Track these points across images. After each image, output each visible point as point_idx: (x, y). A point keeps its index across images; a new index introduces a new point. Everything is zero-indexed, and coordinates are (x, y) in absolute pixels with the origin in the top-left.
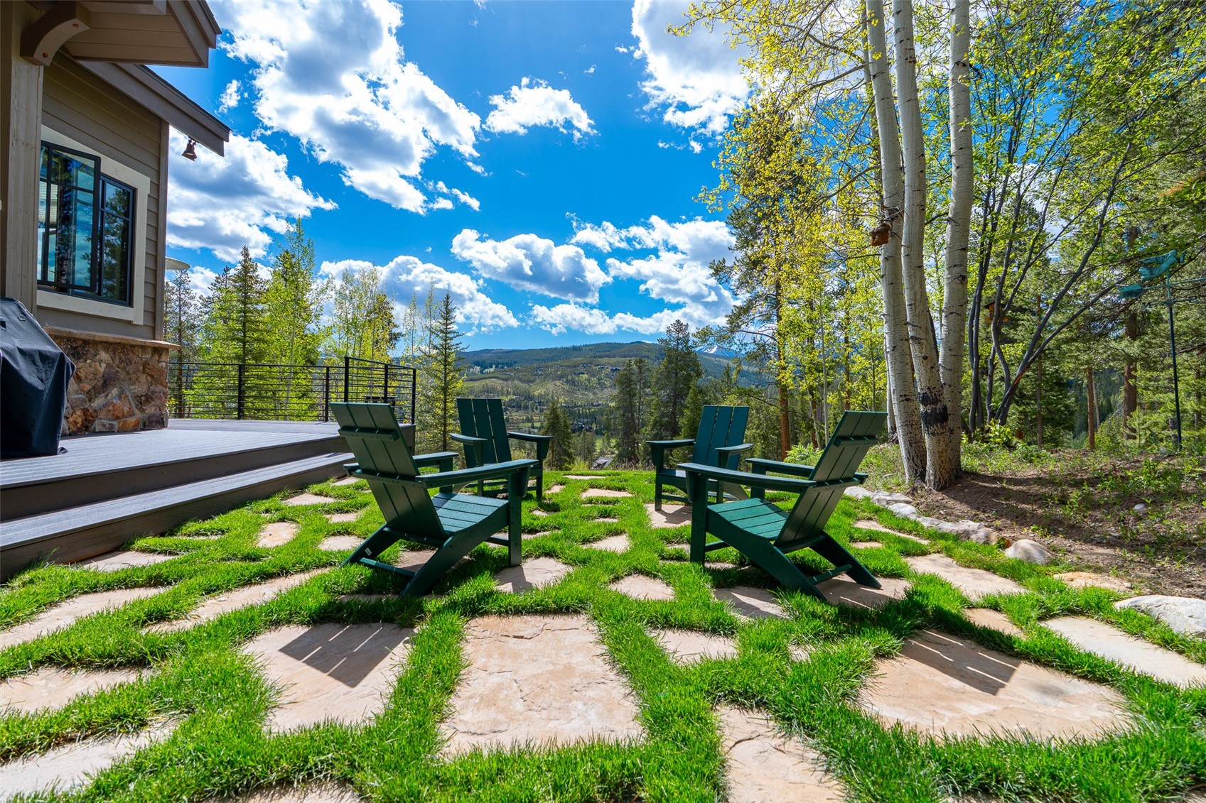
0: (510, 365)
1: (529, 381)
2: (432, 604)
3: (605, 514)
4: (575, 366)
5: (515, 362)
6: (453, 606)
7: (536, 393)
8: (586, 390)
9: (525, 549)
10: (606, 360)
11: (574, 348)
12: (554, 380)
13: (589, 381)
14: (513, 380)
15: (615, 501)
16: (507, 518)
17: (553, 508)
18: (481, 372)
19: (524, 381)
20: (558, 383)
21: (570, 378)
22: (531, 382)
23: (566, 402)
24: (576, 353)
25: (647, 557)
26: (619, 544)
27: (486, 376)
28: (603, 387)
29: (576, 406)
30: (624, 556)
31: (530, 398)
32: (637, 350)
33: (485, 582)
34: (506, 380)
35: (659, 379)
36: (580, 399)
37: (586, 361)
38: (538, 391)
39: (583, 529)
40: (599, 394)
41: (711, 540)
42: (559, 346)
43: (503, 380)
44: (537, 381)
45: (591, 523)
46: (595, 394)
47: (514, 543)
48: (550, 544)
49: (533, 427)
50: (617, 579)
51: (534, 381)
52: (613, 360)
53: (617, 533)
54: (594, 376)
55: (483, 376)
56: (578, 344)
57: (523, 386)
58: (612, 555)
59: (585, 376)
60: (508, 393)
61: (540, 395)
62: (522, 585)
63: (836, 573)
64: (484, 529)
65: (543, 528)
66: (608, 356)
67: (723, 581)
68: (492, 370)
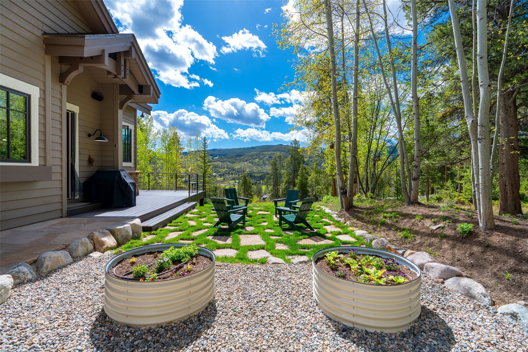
0: (224, 155)
1: (233, 163)
2: (232, 233)
3: (263, 218)
4: (253, 156)
5: (227, 154)
6: (236, 233)
7: (236, 168)
8: (258, 166)
9: (246, 225)
10: (266, 153)
11: (253, 148)
12: (244, 162)
13: (259, 162)
14: (226, 162)
15: (266, 215)
16: (243, 218)
17: (250, 216)
18: (212, 159)
19: (231, 163)
20: (246, 163)
21: (251, 161)
22: (234, 163)
23: (249, 171)
24: (253, 150)
25: (270, 226)
26: (265, 224)
27: (215, 160)
28: (265, 164)
29: (253, 173)
30: (266, 226)
31: (233, 170)
32: (280, 148)
33: (240, 230)
34: (223, 162)
35: (288, 164)
36: (255, 170)
37: (257, 153)
38: (237, 166)
39: (258, 221)
40: (264, 167)
41: (283, 222)
42: (246, 147)
43: (222, 162)
44: (237, 162)
45: (259, 220)
46: (261, 167)
47: (244, 224)
48: (251, 224)
49: (235, 182)
50: (264, 230)
51: (235, 162)
52: (269, 153)
53: (265, 222)
54: (261, 160)
55: (213, 160)
56: (254, 146)
57: (231, 165)
58: (264, 226)
59: (257, 160)
60: (224, 168)
61: (238, 168)
62: (246, 230)
63: (306, 228)
64: (238, 221)
65: (249, 221)
66: (267, 151)
67: (284, 230)
68: (217, 158)
